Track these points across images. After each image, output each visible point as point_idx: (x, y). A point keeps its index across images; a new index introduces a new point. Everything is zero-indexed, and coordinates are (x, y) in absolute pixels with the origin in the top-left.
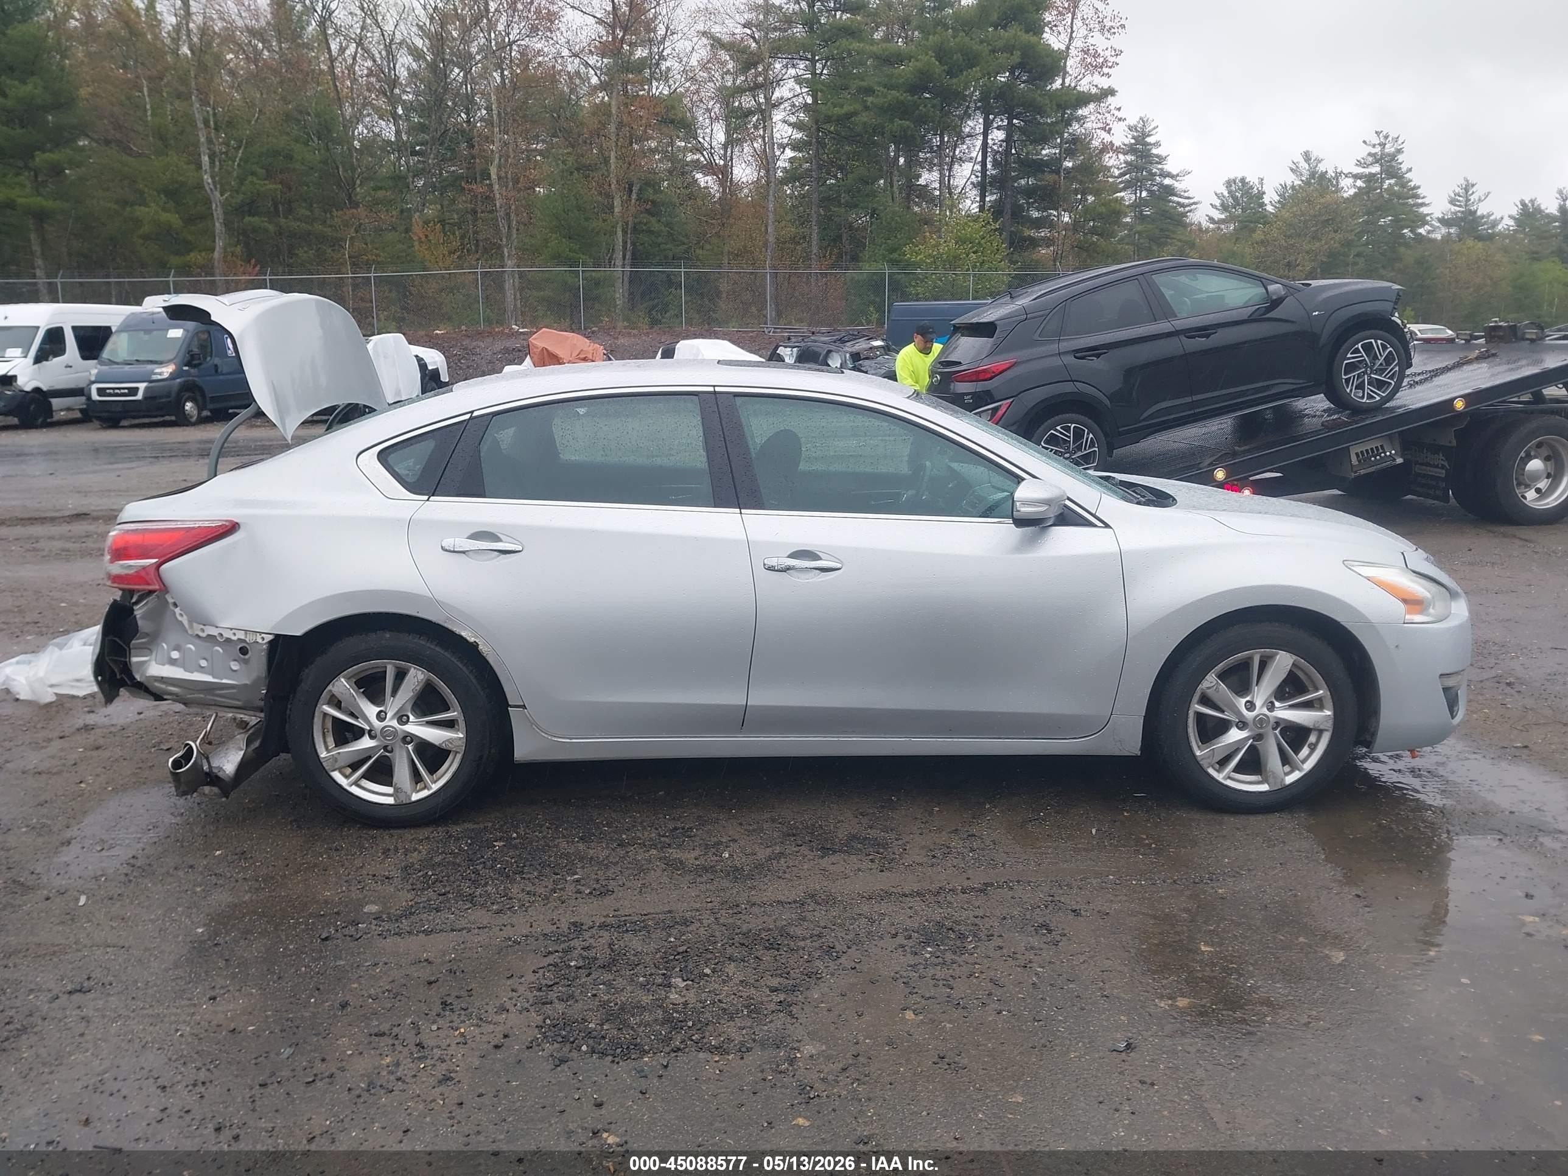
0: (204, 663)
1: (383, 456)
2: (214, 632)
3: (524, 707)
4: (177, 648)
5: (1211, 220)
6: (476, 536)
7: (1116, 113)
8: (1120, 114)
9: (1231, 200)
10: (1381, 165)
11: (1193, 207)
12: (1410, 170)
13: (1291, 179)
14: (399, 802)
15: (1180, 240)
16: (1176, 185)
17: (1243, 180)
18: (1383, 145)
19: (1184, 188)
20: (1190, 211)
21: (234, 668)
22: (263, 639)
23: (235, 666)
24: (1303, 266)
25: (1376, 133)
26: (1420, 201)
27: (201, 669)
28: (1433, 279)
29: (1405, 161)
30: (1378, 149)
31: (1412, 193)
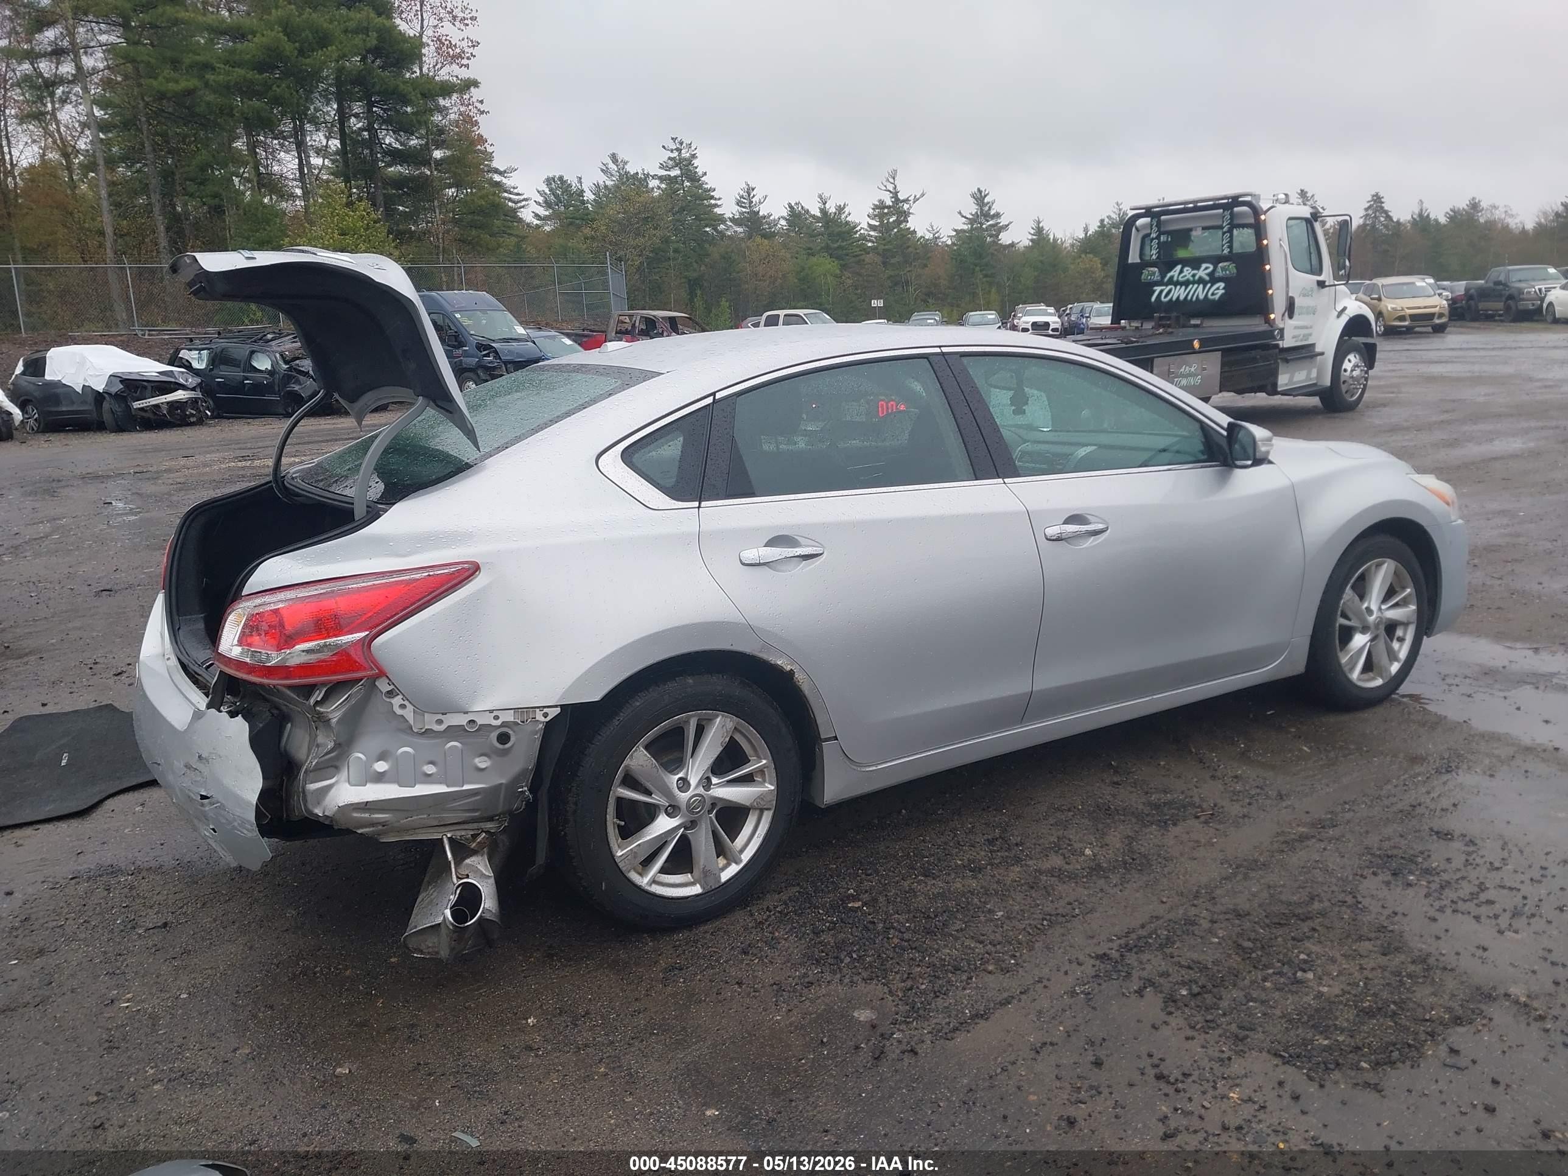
0: (430, 769)
1: (628, 457)
2: (461, 720)
3: (836, 738)
4: (382, 757)
5: (537, 216)
6: (775, 542)
7: (479, 105)
8: (482, 107)
9: (552, 197)
10: (680, 168)
11: (524, 203)
12: (705, 174)
13: (602, 179)
14: (708, 888)
15: (517, 236)
16: (505, 181)
17: (561, 178)
18: (679, 150)
19: (513, 185)
20: (523, 207)
21: (483, 766)
22: (546, 715)
23: (482, 763)
24: (633, 260)
25: (672, 139)
26: (713, 202)
27: (428, 778)
28: (738, 272)
29: (701, 165)
30: (675, 154)
31: (708, 194)
